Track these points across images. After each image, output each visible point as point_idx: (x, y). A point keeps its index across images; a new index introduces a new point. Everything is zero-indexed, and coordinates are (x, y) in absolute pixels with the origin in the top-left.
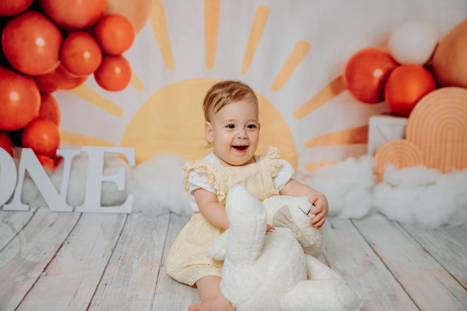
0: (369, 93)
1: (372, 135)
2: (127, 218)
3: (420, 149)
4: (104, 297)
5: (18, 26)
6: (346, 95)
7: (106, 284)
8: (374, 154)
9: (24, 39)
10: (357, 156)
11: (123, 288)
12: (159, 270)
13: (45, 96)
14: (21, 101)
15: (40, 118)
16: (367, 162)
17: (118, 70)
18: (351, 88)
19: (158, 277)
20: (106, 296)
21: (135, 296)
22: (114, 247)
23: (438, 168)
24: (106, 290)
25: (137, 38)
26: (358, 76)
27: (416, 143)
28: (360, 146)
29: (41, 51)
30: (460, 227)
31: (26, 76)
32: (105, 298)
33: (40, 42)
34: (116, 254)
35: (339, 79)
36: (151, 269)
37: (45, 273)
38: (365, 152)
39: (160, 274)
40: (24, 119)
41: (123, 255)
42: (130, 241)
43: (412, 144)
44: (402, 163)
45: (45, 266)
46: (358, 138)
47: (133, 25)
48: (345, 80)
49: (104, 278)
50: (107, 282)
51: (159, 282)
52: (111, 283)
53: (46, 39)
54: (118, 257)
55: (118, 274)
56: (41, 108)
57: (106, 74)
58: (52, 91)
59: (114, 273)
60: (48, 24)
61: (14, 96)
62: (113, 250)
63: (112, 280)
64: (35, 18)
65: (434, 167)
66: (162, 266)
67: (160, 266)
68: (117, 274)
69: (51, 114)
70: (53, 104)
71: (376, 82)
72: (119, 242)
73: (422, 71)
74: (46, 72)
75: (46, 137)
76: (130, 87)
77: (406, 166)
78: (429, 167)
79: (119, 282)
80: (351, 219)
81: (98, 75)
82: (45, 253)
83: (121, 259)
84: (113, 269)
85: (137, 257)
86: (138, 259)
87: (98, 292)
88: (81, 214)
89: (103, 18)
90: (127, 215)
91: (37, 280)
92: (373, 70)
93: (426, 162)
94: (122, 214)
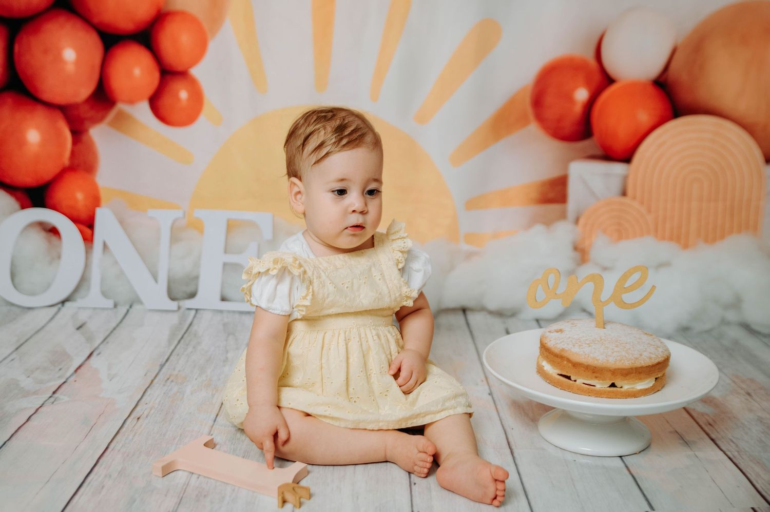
0: (568, 125)
1: (574, 190)
2: (195, 317)
3: (649, 211)
4: (131, 437)
5: (36, 31)
7: (138, 418)
8: (577, 221)
9: (46, 52)
10: (548, 222)
11: (163, 424)
13: (78, 133)
14: (44, 143)
15: (72, 168)
16: (564, 232)
17: (184, 95)
18: (540, 118)
20: (134, 436)
21: (178, 438)
22: (165, 360)
24: (136, 428)
25: (212, 46)
26: (549, 100)
27: (642, 203)
28: (555, 208)
29: (70, 68)
30: (708, 332)
31: (50, 106)
32: (132, 439)
33: (69, 54)
34: (166, 371)
36: (213, 395)
37: (52, 400)
38: (563, 216)
40: (47, 171)
41: (176, 372)
42: (192, 352)
43: (636, 204)
44: (620, 233)
45: (54, 389)
46: (551, 195)
47: (206, 26)
49: (138, 408)
50: (141, 415)
51: (220, 416)
52: (147, 417)
53: (78, 51)
54: (168, 376)
56: (73, 153)
57: (166, 101)
59: (155, 401)
61: (33, 136)
62: (162, 366)
63: (151, 411)
64: (62, 19)
65: (671, 239)
68: (160, 401)
69: (86, 162)
71: (578, 109)
72: (174, 354)
73: (651, 90)
75: (80, 196)
76: (202, 120)
77: (627, 238)
78: (662, 239)
79: (160, 414)
80: (537, 321)
81: (155, 102)
82: (60, 369)
83: (170, 380)
84: (155, 394)
85: (195, 377)
86: (196, 379)
87: (124, 430)
88: (128, 311)
89: (160, 18)
90: (197, 310)
91: (37, 410)
92: (573, 89)
93: (659, 229)
94: (189, 309)
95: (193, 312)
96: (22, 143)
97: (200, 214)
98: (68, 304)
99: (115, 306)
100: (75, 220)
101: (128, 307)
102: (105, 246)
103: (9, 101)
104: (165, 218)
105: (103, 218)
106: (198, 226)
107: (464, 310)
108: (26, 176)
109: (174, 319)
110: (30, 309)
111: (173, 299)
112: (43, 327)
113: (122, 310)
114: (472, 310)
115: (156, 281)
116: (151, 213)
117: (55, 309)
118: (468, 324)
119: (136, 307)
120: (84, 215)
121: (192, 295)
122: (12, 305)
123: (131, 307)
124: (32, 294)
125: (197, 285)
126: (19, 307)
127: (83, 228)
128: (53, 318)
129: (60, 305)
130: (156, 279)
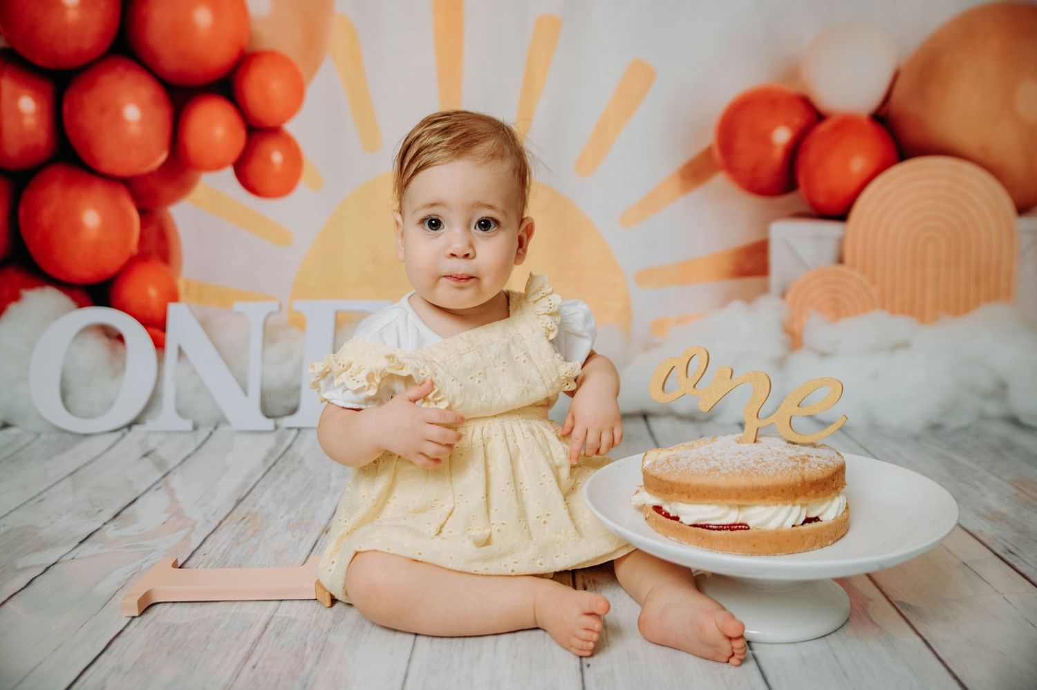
0: (766, 176)
1: (778, 258)
2: (296, 437)
3: (873, 281)
5: (91, 85)
6: (720, 181)
8: (783, 295)
9: (103, 110)
10: (749, 299)
12: (317, 541)
13: (148, 215)
14: (104, 227)
15: (141, 257)
16: (769, 310)
17: (277, 157)
18: (731, 169)
19: (308, 556)
22: (244, 494)
23: (911, 313)
26: (741, 143)
27: (864, 272)
28: (753, 282)
29: (134, 130)
30: (966, 429)
31: (111, 179)
33: (132, 113)
34: (243, 508)
35: (708, 153)
36: (301, 539)
37: (74, 553)
38: (765, 290)
39: (315, 550)
40: (111, 260)
41: (256, 510)
42: (283, 482)
43: (856, 274)
44: (838, 310)
45: (83, 538)
46: (749, 266)
47: (301, 67)
48: (717, 154)
49: (191, 562)
53: (143, 108)
54: (243, 516)
55: (227, 551)
56: (142, 239)
57: (256, 166)
59: (218, 550)
60: (144, 78)
61: (91, 219)
62: (239, 501)
63: (208, 564)
64: (120, 69)
65: (902, 312)
66: (327, 532)
67: (324, 531)
68: (225, 551)
71: (778, 154)
72: (259, 485)
73: (870, 129)
74: (146, 169)
75: (153, 292)
76: (302, 188)
77: (847, 315)
78: (893, 313)
81: (244, 170)
82: (100, 511)
83: (246, 520)
84: (221, 541)
85: (281, 515)
86: (282, 518)
88: (211, 434)
89: (245, 60)
90: (299, 429)
91: (47, 569)
92: (771, 129)
93: (887, 303)
94: (290, 428)
95: (294, 433)
96: (78, 227)
97: (301, 305)
98: (136, 428)
99: (195, 428)
100: (147, 323)
101: (211, 428)
102: (180, 352)
103: (60, 175)
104: (254, 313)
105: (178, 316)
106: (299, 323)
107: (645, 416)
108: (82, 267)
109: (270, 441)
110: (86, 436)
111: (268, 417)
112: (97, 457)
113: (203, 433)
114: (655, 415)
115: (246, 392)
116: (238, 306)
117: (118, 435)
118: (651, 433)
119: (223, 429)
120: (158, 316)
121: (293, 411)
122: (64, 431)
123: (216, 428)
124: (90, 416)
125: (299, 397)
126: (72, 433)
127: (157, 332)
128: (112, 446)
129: (125, 430)
130: (245, 391)
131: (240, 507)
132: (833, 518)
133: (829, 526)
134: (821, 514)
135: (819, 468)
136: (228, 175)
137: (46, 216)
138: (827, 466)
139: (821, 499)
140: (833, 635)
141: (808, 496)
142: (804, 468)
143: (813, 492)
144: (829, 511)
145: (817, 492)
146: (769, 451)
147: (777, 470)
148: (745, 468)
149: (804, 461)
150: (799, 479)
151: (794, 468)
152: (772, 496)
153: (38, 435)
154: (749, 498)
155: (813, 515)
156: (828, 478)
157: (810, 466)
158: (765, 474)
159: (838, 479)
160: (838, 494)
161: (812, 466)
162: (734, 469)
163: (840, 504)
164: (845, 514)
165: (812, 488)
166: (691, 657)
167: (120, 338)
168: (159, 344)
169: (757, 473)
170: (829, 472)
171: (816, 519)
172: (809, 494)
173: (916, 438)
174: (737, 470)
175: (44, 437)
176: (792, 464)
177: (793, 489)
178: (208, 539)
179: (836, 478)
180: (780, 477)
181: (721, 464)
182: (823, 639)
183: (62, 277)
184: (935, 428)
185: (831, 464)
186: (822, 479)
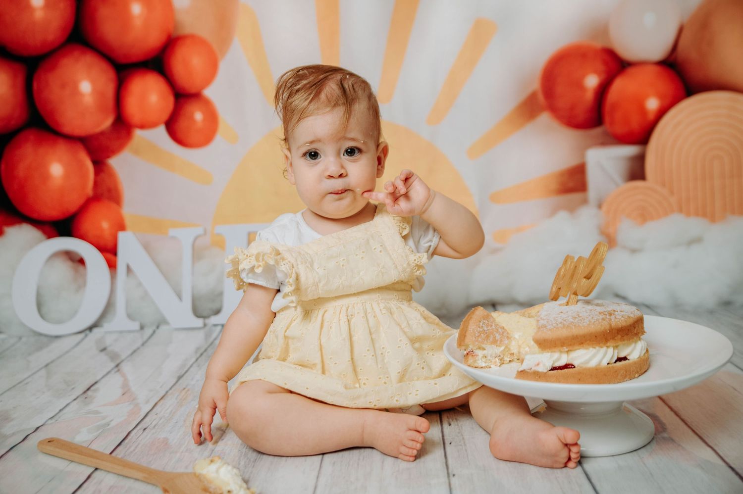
0: (581, 113)
1: (593, 177)
3: (672, 193)
5: (53, 68)
6: (545, 118)
7: (145, 429)
8: (600, 206)
9: (63, 86)
10: (572, 209)
13: (100, 165)
14: (67, 176)
15: (95, 198)
17: (198, 116)
18: (553, 109)
20: (136, 447)
23: (704, 215)
24: (140, 439)
25: (223, 65)
26: (560, 88)
27: (664, 185)
28: (576, 196)
29: (88, 99)
31: (70, 139)
32: (134, 450)
33: (86, 87)
34: (184, 382)
35: (533, 97)
38: (585, 202)
40: (73, 202)
41: (193, 382)
43: (657, 187)
44: (644, 216)
46: (571, 184)
47: (215, 47)
48: (541, 98)
49: (148, 420)
50: (149, 426)
52: (154, 427)
53: (93, 82)
55: (173, 411)
56: (96, 184)
57: (182, 125)
58: (108, 157)
59: (166, 411)
61: (56, 170)
63: (160, 421)
64: (76, 54)
65: (697, 214)
69: (109, 190)
70: (112, 175)
71: (589, 96)
72: (194, 366)
74: (98, 130)
75: (105, 225)
76: (218, 139)
77: (652, 219)
78: (688, 214)
81: (171, 126)
82: (73, 388)
83: (186, 390)
84: (169, 404)
87: (126, 441)
88: (154, 332)
89: (171, 43)
91: (37, 428)
92: (583, 76)
93: (683, 208)
94: (215, 325)
95: (219, 328)
96: (46, 177)
97: (221, 229)
98: (95, 330)
99: (142, 328)
100: (102, 249)
101: (154, 328)
102: (129, 269)
103: (32, 137)
104: (185, 236)
105: (126, 242)
106: (220, 243)
107: (493, 304)
108: (50, 209)
109: (200, 335)
110: (57, 337)
112: (67, 352)
113: (149, 331)
115: (181, 299)
116: (172, 232)
117: (81, 336)
119: (163, 328)
120: (110, 244)
121: (217, 312)
122: (40, 334)
123: (158, 327)
124: (60, 322)
125: (221, 301)
126: (46, 336)
127: (110, 256)
128: (78, 344)
129: (88, 332)
130: (180, 297)
131: (181, 381)
132: (638, 357)
133: (635, 363)
134: (628, 355)
135: (623, 319)
136: (161, 132)
137: (21, 170)
138: (629, 317)
139: (626, 342)
140: (642, 450)
141: (615, 340)
142: (611, 319)
143: (619, 336)
144: (634, 351)
145: (622, 337)
146: (584, 310)
147: (590, 322)
148: (565, 322)
149: (610, 314)
150: (608, 327)
151: (603, 319)
152: (588, 342)
153: (20, 338)
154: (570, 345)
155: (622, 355)
156: (630, 326)
157: (615, 318)
158: (581, 325)
159: (638, 327)
160: (640, 339)
161: (618, 317)
162: (557, 324)
163: (642, 347)
164: (646, 355)
165: (618, 333)
166: (532, 467)
167: (81, 261)
168: (112, 265)
169: (575, 326)
170: (630, 321)
171: (625, 359)
172: (616, 338)
173: (711, 312)
174: (559, 325)
175: (24, 339)
176: (601, 317)
177: (604, 335)
178: (158, 404)
179: (637, 326)
180: (593, 326)
181: (547, 322)
182: (635, 453)
183: (35, 216)
184: (727, 304)
185: (632, 315)
186: (625, 327)
